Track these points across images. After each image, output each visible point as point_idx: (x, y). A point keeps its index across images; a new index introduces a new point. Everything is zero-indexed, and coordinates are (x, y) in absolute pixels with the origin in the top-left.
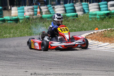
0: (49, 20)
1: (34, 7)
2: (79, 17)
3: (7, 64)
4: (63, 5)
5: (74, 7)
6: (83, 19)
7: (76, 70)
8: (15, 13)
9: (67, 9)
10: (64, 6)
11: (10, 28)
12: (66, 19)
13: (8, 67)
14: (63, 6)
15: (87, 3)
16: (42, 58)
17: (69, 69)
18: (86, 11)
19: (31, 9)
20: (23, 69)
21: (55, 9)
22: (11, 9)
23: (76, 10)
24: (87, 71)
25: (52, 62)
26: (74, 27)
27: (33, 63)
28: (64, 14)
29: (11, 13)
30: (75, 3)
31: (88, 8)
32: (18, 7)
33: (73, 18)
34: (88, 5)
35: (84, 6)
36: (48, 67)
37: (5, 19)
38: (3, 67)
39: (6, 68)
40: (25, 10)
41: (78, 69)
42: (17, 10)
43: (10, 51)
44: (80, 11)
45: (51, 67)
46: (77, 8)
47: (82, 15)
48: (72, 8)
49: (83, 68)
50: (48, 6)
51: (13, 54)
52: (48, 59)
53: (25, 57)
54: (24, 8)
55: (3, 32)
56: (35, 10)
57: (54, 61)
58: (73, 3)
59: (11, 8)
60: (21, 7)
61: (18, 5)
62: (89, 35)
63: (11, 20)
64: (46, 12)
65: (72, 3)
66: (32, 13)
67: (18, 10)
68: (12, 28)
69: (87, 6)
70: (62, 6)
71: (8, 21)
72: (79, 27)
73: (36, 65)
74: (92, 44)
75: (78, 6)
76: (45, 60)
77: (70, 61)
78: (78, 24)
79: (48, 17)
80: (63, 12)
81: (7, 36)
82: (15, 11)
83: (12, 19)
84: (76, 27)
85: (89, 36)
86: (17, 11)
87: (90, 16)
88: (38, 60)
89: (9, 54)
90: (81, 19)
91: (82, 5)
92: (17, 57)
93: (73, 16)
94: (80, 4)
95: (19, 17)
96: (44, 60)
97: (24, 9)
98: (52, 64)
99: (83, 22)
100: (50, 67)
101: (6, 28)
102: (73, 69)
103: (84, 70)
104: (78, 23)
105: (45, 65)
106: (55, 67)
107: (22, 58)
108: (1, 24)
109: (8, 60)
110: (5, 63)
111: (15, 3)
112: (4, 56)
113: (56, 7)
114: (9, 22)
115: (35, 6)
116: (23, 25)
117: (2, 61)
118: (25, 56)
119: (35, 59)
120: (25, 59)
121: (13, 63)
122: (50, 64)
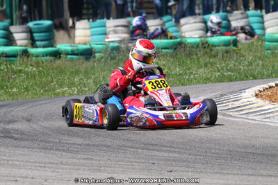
0: (166, 52)
1: (129, 22)
2: (240, 46)
3: (65, 160)
4: (201, 17)
5: (229, 21)
6: (251, 51)
7: (234, 174)
8: (83, 36)
10: (204, 19)
11: (72, 72)
12: (208, 50)
13: (68, 167)
14: (202, 20)
15: (258, 12)
16: (148, 146)
17: (216, 173)
18: (258, 32)
19: (122, 26)
20: (104, 172)
21: (184, 25)
22: (74, 27)
24: (260, 178)
25: (174, 155)
26: (227, 69)
27: (126, 158)
28: (203, 39)
29: (74, 37)
30: (230, 12)
31: (261, 25)
32: (91, 20)
33: (227, 48)
34: (262, 17)
35: (251, 19)
36: (164, 167)
37: (60, 51)
38: (54, 166)
39: (63, 169)
40: (108, 30)
41: (238, 174)
42: (90, 28)
45: (171, 168)
46: (234, 24)
49: (251, 172)
50: (166, 18)
51: (78, 136)
52: (165, 149)
53: (109, 144)
54: (105, 23)
55: (55, 83)
57: (179, 153)
58: (225, 11)
59: (74, 24)
60: (99, 22)
61: (91, 17)
62: (264, 90)
63: (73, 53)
65: (223, 12)
66: (125, 36)
67: (92, 29)
68: (77, 72)
69: (261, 19)
70: (199, 18)
71: (68, 54)
72: (240, 69)
73: (136, 162)
74: (272, 112)
75: (237, 19)
76: (158, 151)
77: (217, 154)
78: (237, 64)
79: (163, 46)
80: (202, 33)
81: (64, 93)
82: (83, 31)
83: (78, 50)
84: (232, 72)
85: (265, 93)
86: (88, 32)
87: (266, 43)
88: (140, 150)
89: (71, 135)
90: (245, 51)
91: (247, 17)
92: (88, 142)
93: (227, 44)
94: (242, 13)
95: (92, 46)
96: (154, 150)
97: (105, 26)
98: (175, 161)
99: (251, 58)
100: (169, 169)
101: (62, 72)
102: (225, 172)
103: (252, 175)
104: (237, 60)
105: (156, 162)
106: (181, 169)
108: (51, 61)
109: (68, 151)
110: (59, 157)
111: (85, 12)
112: (58, 141)
113: (183, 21)
114: (70, 56)
116: (103, 64)
117: (52, 152)
118: (108, 141)
119: (132, 148)
120: (108, 146)
121: (79, 156)
122: (168, 160)
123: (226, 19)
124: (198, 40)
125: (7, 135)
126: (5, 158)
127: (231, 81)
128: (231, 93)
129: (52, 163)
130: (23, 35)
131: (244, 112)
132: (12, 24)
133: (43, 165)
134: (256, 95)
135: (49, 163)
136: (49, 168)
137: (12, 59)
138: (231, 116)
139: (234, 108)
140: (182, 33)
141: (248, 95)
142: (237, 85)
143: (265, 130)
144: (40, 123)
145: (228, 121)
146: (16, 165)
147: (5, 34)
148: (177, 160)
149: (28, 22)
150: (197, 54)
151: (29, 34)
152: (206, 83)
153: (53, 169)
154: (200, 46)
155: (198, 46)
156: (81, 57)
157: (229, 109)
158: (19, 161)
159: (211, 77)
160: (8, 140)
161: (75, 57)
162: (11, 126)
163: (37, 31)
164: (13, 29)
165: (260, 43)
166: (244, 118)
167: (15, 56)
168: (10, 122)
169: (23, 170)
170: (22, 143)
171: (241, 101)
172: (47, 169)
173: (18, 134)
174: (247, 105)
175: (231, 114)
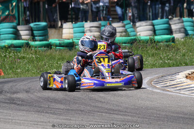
0: (125, 46)
1: (100, 24)
2: (177, 42)
3: (51, 120)
4: (151, 21)
5: (170, 25)
6: (184, 46)
8: (68, 34)
9: (157, 27)
10: (152, 23)
11: (59, 59)
12: (155, 45)
15: (190, 19)
16: (110, 111)
18: (190, 32)
19: (95, 27)
21: (137, 28)
22: (61, 27)
23: (173, 30)
25: (128, 117)
26: (167, 58)
27: (95, 119)
28: (151, 37)
29: (62, 34)
31: (193, 28)
32: (74, 23)
35: (185, 24)
37: (51, 44)
38: (44, 124)
40: (85, 29)
43: (57, 97)
44: (180, 32)
46: (174, 27)
47: (182, 40)
48: (165, 26)
50: (125, 22)
51: (61, 104)
52: (122, 113)
53: (82, 109)
54: (84, 25)
55: (47, 66)
56: (103, 28)
57: (131, 116)
58: (167, 18)
59: (62, 25)
60: (79, 24)
62: (192, 74)
63: (60, 45)
64: (121, 32)
66: (97, 34)
67: (75, 29)
68: (63, 59)
69: (192, 23)
70: (149, 22)
71: (57, 46)
75: (175, 24)
76: (116, 114)
77: (158, 117)
78: (175, 55)
79: (123, 42)
80: (151, 33)
82: (68, 29)
83: (64, 43)
84: (171, 60)
86: (71, 31)
88: (104, 114)
89: (56, 103)
90: (180, 46)
91: (183, 22)
92: (69, 108)
93: (168, 41)
94: (179, 19)
95: (74, 40)
96: (114, 114)
97: (83, 27)
98: (128, 122)
99: (184, 51)
104: (174, 52)
107: (77, 110)
108: (45, 51)
109: (54, 114)
110: (48, 118)
111: (69, 16)
112: (47, 106)
113: (138, 24)
114: (58, 48)
115: (103, 23)
117: (43, 114)
118: (82, 107)
119: (99, 112)
120: (82, 111)
121: (61, 117)
122: (124, 121)
123: (168, 23)
124: (148, 37)
125: (12, 101)
126: (10, 118)
127: (170, 67)
128: (169, 75)
129: (42, 122)
130: (27, 32)
131: (178, 88)
132: (19, 24)
133: (36, 123)
134: (186, 77)
135: (41, 122)
136: (40, 125)
137: (18, 49)
138: (168, 91)
139: (170, 86)
140: (137, 32)
141: (181, 77)
142: (173, 69)
143: (192, 101)
144: (36, 94)
145: (166, 94)
146: (17, 123)
147: (13, 31)
148: (130, 121)
149: (30, 23)
150: (146, 48)
151: (31, 32)
152: (152, 68)
153: (43, 126)
154: (149, 42)
155: (147, 42)
156: (66, 48)
157: (167, 86)
158: (19, 120)
159: (156, 63)
160: (13, 105)
161: (61, 48)
162: (15, 96)
163: (36, 29)
164: (19, 28)
165: (191, 41)
166: (177, 93)
167: (20, 47)
168: (14, 93)
169: (22, 127)
170: (22, 108)
171: (176, 81)
172: (38, 126)
173: (20, 101)
174: (180, 84)
175: (168, 89)
